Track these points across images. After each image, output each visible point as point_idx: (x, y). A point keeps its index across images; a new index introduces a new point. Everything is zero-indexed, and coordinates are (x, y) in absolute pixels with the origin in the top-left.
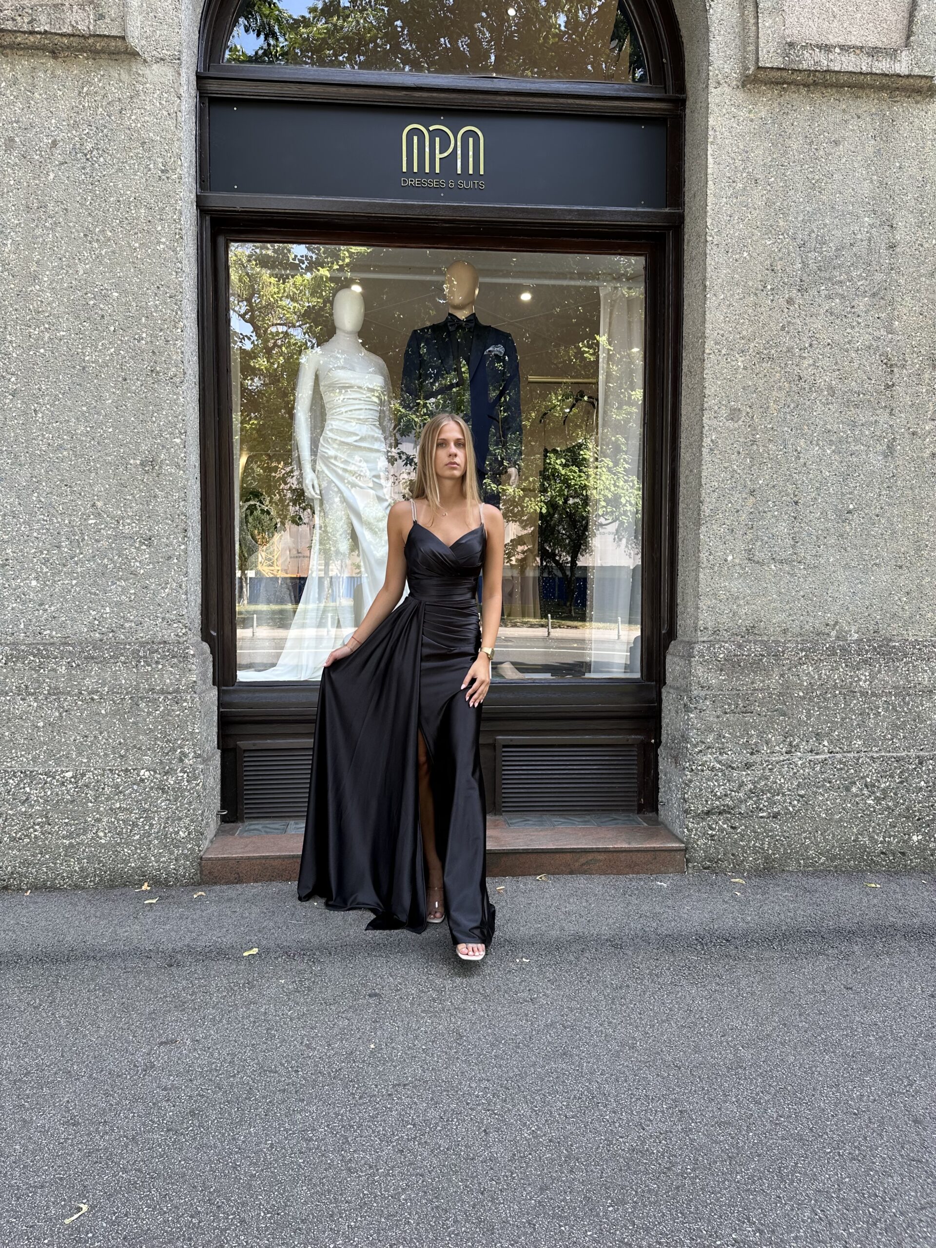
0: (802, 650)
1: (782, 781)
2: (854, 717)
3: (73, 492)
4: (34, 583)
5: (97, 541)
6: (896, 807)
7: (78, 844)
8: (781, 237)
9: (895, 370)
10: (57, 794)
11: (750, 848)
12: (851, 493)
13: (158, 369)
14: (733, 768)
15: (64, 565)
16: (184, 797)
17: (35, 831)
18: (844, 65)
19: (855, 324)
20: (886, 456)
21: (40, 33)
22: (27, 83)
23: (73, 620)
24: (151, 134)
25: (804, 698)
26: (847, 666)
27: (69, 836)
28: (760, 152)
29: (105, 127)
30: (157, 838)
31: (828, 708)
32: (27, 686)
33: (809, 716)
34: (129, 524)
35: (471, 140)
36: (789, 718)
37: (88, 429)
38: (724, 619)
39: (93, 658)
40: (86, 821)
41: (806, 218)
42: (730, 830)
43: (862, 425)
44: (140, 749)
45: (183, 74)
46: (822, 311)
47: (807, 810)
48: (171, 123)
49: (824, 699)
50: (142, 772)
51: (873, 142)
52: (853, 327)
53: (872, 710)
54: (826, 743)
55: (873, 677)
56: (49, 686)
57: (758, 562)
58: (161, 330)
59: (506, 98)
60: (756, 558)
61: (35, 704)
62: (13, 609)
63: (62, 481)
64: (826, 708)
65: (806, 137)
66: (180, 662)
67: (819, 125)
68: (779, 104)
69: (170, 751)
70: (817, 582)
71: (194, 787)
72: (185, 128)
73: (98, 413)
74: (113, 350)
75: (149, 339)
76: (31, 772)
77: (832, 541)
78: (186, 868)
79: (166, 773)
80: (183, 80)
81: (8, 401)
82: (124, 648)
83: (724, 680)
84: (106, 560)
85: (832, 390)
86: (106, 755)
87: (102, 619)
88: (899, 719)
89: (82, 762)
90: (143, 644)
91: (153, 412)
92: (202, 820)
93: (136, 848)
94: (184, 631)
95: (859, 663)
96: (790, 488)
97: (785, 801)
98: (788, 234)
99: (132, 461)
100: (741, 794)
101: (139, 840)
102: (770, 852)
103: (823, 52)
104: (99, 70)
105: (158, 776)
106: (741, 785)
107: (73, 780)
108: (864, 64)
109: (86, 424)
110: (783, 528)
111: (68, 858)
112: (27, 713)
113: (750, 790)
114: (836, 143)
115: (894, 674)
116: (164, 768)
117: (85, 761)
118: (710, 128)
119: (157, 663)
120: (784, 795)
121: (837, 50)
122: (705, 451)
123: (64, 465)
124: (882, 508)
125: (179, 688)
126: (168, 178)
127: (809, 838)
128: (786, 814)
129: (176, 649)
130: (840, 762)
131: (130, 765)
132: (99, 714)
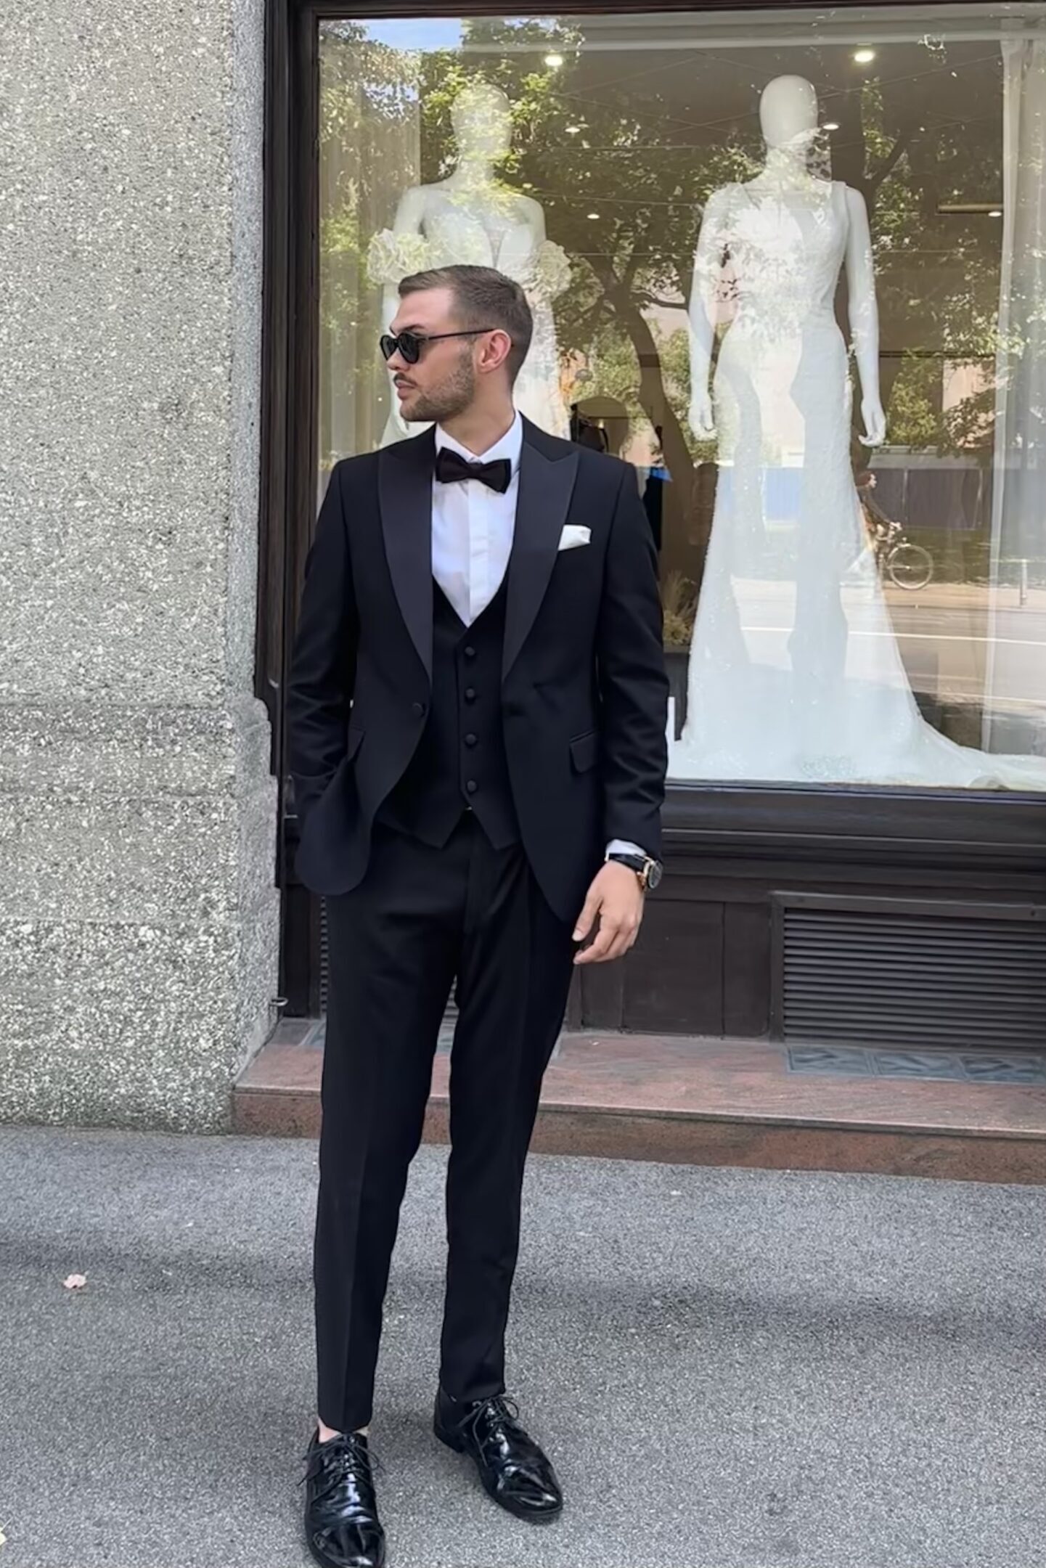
3: (52, 456)
7: (37, 1047)
13: (191, 252)
15: (35, 576)
16: (208, 980)
23: (46, 666)
27: (23, 1035)
30: (162, 1046)
34: (138, 508)
37: (79, 352)
39: (73, 731)
40: (50, 1011)
44: (140, 889)
50: (143, 930)
58: (197, 189)
63: (36, 440)
66: (209, 742)
69: (188, 896)
71: (225, 962)
73: (95, 327)
74: (119, 223)
75: (177, 204)
78: (210, 1103)
79: (181, 935)
82: (124, 716)
84: (100, 568)
86: (86, 896)
87: (89, 665)
89: (48, 908)
90: (153, 710)
91: (181, 324)
92: (238, 1020)
93: (129, 1063)
94: (219, 688)
99: (145, 405)
101: (134, 1050)
105: (167, 939)
107: (32, 938)
109: (76, 345)
111: (19, 1072)
116: (178, 925)
117: (53, 906)
119: (174, 742)
123: (40, 412)
125: (205, 787)
129: (203, 721)
131: (124, 917)
132: (78, 827)
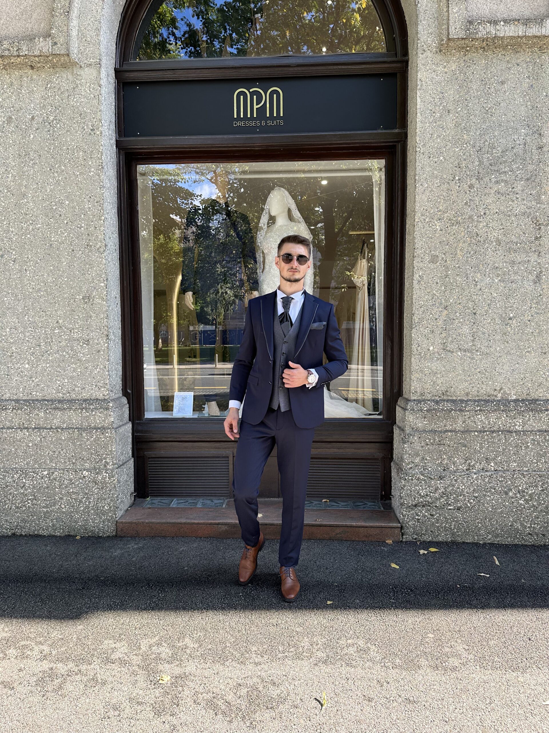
0: (477, 406)
1: (463, 487)
2: (511, 448)
3: (46, 315)
4: (27, 366)
5: (60, 342)
6: (539, 506)
7: (51, 511)
8: (465, 146)
9: (542, 227)
10: (39, 484)
11: (442, 528)
12: (512, 307)
13: (91, 244)
14: (431, 479)
15: (43, 356)
16: (107, 487)
17: (28, 503)
18: (507, 33)
19: (514, 198)
20: (535, 283)
21: (23, 56)
22: (18, 84)
23: (48, 386)
24: (85, 109)
25: (477, 436)
26: (507, 416)
27: (46, 507)
28: (451, 93)
29: (60, 107)
30: (93, 509)
31: (494, 442)
32: (23, 423)
33: (481, 448)
34: (77, 333)
35: (275, 96)
36: (468, 448)
37: (54, 279)
38: (428, 386)
39: (58, 408)
40: (55, 499)
41: (482, 132)
42: (429, 516)
43: (519, 263)
44: (83, 459)
45: (102, 72)
46: (493, 192)
47: (479, 506)
48: (95, 102)
49: (492, 437)
50: (84, 472)
51: (527, 80)
52: (513, 201)
53: (523, 444)
54: (492, 464)
55: (524, 424)
56: (35, 423)
57: (450, 351)
58: (92, 222)
59: (296, 69)
60: (448, 348)
61: (27, 434)
62: (16, 380)
63: (41, 309)
64: (493, 442)
65: (482, 80)
66: (104, 410)
67: (491, 73)
68: (464, 61)
69: (99, 461)
70: (489, 363)
71: (112, 482)
72: (103, 103)
73: (59, 270)
74: (66, 234)
75: (85, 227)
76: (26, 471)
77: (498, 337)
78: (109, 527)
79: (97, 473)
80: (102, 76)
81: (11, 265)
82: (75, 402)
83: (426, 424)
84: (64, 353)
85: (499, 242)
86: (65, 462)
87: (63, 386)
88: (541, 450)
89: (53, 466)
90: (85, 400)
91: (89, 269)
92: (117, 500)
93: (82, 515)
94: (107, 392)
95: (515, 414)
96: (470, 304)
97: (465, 500)
98: (470, 144)
99: (78, 297)
100: (436, 495)
101: (83, 511)
102: (455, 530)
103: (492, 25)
104: (56, 74)
105: (93, 475)
106: (437, 489)
107: (47, 476)
108: (519, 30)
109: (53, 276)
110: (466, 329)
111: (46, 519)
112: (24, 438)
113: (443, 492)
114: (503, 83)
115: (539, 422)
116: (96, 470)
117: (54, 465)
118: (419, 80)
119: (92, 411)
120: (464, 496)
121: (502, 23)
122: (415, 282)
123: (41, 300)
124: (532, 316)
125: (104, 425)
126: (94, 134)
127: (481, 523)
128: (465, 508)
129: (102, 403)
130: (502, 476)
131: (78, 468)
132: (61, 439)
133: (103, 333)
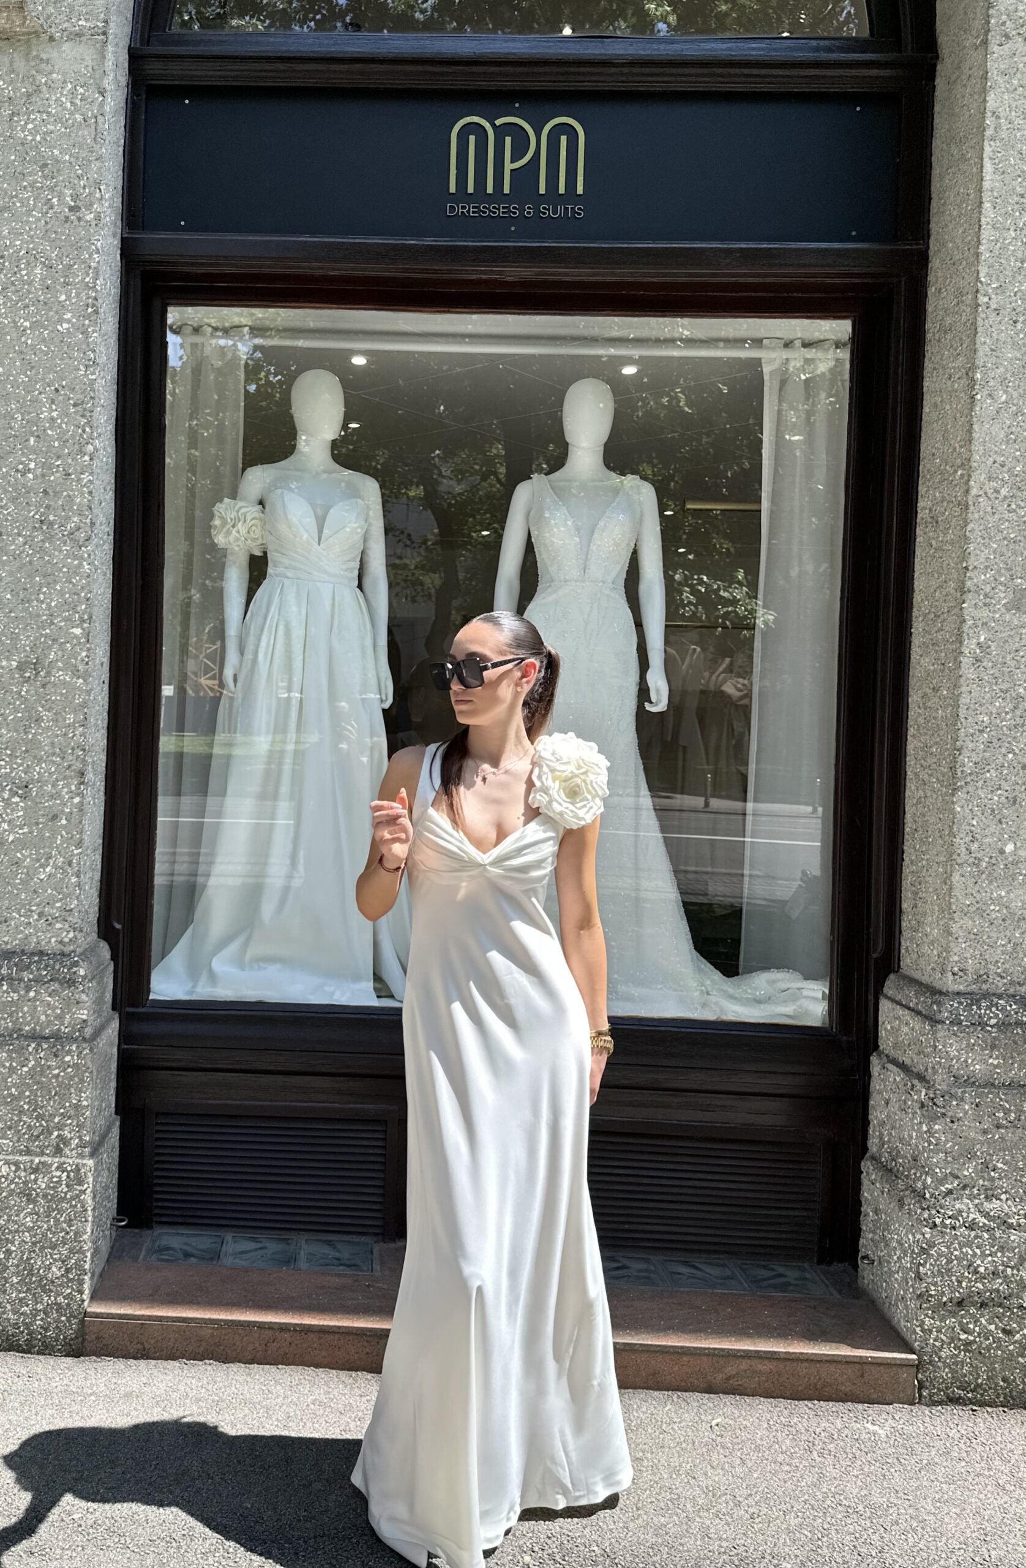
13: (51, 518)
24: (56, 152)
35: (563, 139)
38: (997, 955)
42: (999, 1335)
45: (110, 56)
48: (87, 134)
58: (59, 457)
66: (62, 987)
72: (108, 139)
78: (61, 1327)
79: (35, 1171)
80: (109, 64)
83: (996, 1067)
90: (9, 955)
91: (41, 586)
105: (23, 1174)
119: (28, 989)
126: (79, 219)
129: (57, 966)
133: (69, 766)
